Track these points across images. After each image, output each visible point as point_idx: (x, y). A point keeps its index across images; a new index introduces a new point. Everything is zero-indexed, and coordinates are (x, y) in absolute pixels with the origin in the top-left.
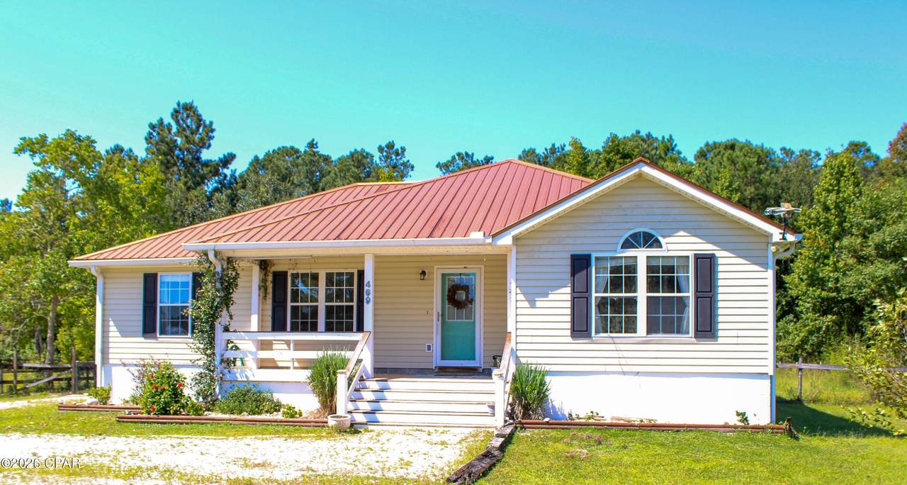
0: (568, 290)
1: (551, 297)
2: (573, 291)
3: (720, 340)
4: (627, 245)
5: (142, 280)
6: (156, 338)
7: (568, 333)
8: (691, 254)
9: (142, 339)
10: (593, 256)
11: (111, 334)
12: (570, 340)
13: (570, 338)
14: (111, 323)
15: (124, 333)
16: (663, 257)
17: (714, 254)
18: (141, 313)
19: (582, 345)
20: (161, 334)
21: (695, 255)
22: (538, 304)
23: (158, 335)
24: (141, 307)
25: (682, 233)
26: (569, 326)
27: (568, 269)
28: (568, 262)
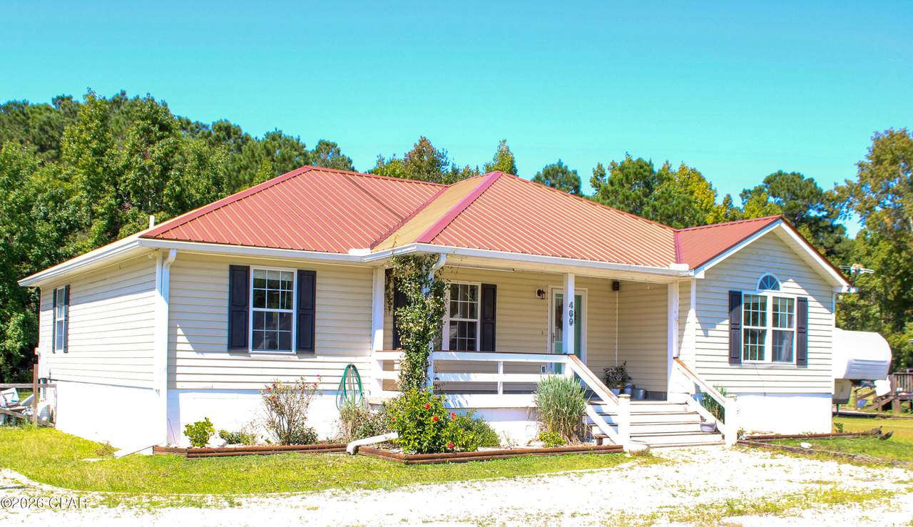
0: (727, 322)
1: (718, 327)
2: (731, 321)
3: (809, 367)
4: (762, 287)
5: (227, 274)
6: (247, 353)
7: (727, 359)
8: (795, 297)
9: (227, 356)
10: (744, 293)
11: (179, 347)
12: (728, 365)
13: (728, 363)
14: (180, 331)
15: (199, 347)
16: (781, 298)
17: (806, 298)
18: (226, 318)
19: (735, 370)
20: (255, 347)
21: (798, 298)
22: (710, 333)
23: (250, 350)
24: (226, 311)
25: (791, 280)
26: (727, 353)
27: (727, 303)
28: (727, 297)
